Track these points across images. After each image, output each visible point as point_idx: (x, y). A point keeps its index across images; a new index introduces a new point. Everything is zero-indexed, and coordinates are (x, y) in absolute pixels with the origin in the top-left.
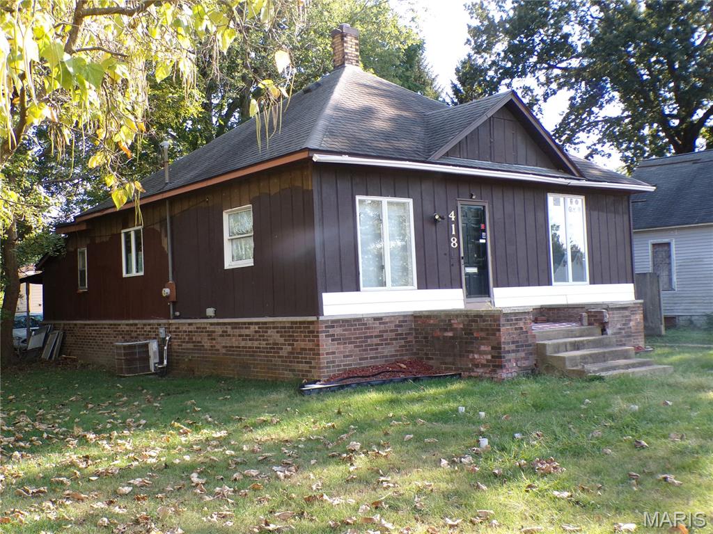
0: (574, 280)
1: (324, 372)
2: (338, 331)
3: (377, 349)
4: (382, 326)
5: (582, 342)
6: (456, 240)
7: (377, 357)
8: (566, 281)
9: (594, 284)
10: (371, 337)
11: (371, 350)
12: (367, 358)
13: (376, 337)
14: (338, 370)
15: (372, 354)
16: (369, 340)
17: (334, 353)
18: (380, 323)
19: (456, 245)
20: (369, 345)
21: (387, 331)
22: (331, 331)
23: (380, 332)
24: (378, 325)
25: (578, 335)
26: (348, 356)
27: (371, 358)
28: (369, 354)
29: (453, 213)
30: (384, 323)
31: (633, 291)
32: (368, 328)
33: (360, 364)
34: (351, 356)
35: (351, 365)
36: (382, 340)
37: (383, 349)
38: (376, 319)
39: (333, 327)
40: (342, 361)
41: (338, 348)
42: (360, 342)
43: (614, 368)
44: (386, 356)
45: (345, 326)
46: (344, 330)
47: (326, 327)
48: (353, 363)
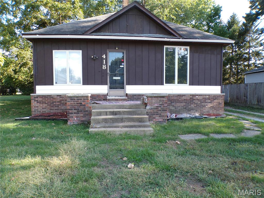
0: (178, 83)
1: (33, 113)
2: (40, 99)
3: (58, 106)
4: (61, 98)
5: (119, 112)
6: (105, 66)
7: (58, 110)
8: (173, 84)
9: (193, 85)
10: (56, 102)
11: (55, 107)
12: (53, 110)
13: (58, 102)
14: (40, 113)
15: (56, 108)
16: (54, 103)
17: (38, 107)
18: (60, 97)
19: (106, 68)
20: (54, 105)
21: (63, 100)
22: (36, 99)
23: (60, 100)
24: (59, 98)
25: (127, 108)
26: (44, 108)
27: (55, 110)
28: (54, 108)
29: (104, 55)
30: (62, 97)
31: (220, 89)
32: (54, 99)
33: (49, 111)
34: (46, 108)
35: (46, 111)
36: (61, 103)
37: (61, 106)
38: (57, 96)
39: (38, 98)
40: (41, 110)
41: (40, 105)
42: (50, 104)
43: (118, 127)
44: (63, 109)
45: (43, 98)
46: (43, 99)
47: (34, 98)
48: (47, 111)
